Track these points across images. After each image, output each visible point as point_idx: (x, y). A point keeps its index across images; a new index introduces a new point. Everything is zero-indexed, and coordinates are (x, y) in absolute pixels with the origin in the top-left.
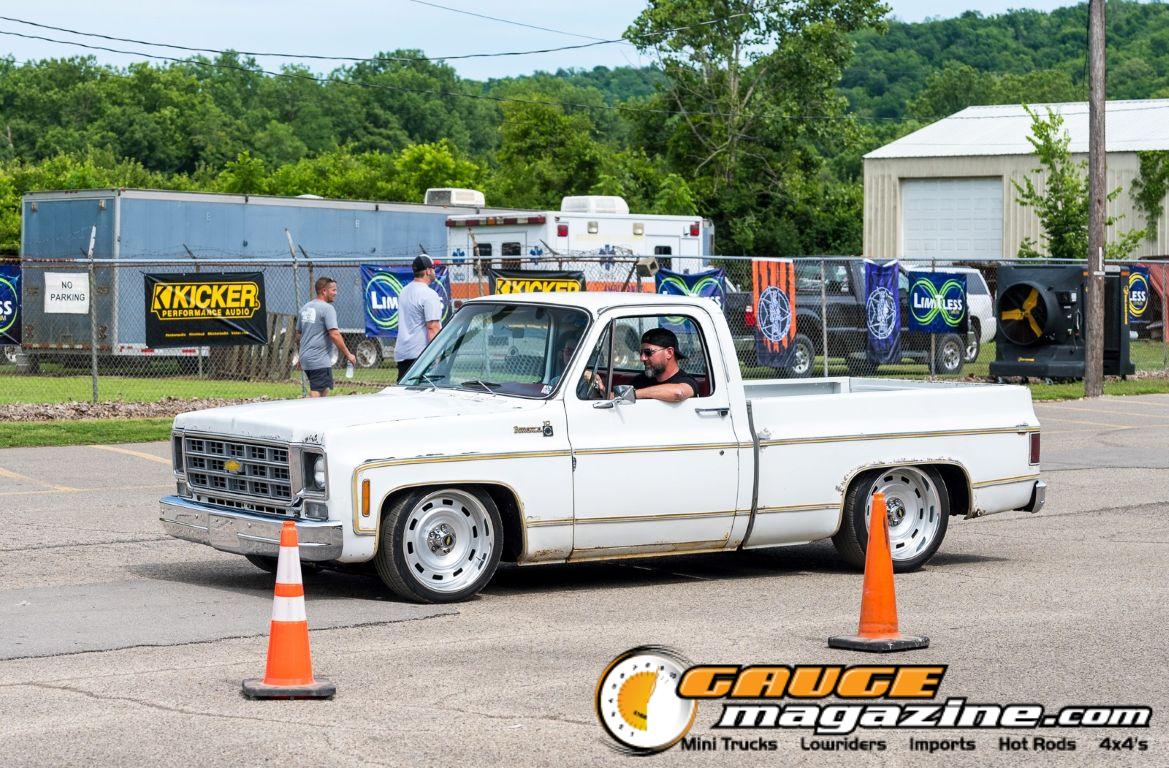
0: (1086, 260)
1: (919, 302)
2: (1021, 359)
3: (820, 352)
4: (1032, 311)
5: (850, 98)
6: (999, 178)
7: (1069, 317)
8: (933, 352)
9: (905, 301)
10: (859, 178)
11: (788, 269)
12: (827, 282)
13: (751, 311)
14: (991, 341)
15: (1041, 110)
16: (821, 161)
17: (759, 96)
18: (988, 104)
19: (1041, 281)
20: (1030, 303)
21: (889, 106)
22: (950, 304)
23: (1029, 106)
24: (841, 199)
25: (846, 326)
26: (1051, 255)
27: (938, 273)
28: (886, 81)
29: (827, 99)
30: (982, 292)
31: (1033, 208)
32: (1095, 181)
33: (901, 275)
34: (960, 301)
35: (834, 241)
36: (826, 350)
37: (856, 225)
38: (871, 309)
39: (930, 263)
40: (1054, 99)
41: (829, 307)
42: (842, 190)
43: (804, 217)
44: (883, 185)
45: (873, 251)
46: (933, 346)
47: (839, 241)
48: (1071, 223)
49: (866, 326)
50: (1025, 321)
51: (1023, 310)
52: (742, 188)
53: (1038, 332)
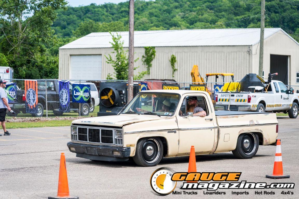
0: (128, 80)
1: (76, 93)
2: (107, 111)
3: (45, 109)
4: (111, 96)
5: (56, 30)
6: (101, 55)
7: (122, 98)
8: (80, 109)
9: (71, 93)
10: (57, 55)
11: (35, 83)
12: (47, 87)
13: (24, 96)
14: (98, 105)
15: (115, 34)
16: (46, 49)
17: (28, 30)
18: (98, 32)
19: (113, 87)
20: (110, 94)
21: (67, 33)
22: (85, 94)
23: (111, 33)
24: (52, 61)
25: (53, 101)
26: (117, 79)
27: (81, 84)
28: (67, 25)
29: (48, 30)
30: (95, 90)
31: (111, 64)
32: (131, 56)
33: (70, 85)
34: (88, 93)
35: (50, 74)
36: (47, 108)
37: (57, 69)
38: (61, 95)
39: (79, 81)
40: (119, 30)
41: (48, 95)
42: (52, 59)
43: (40, 67)
44: (65, 57)
45: (62, 77)
46: (80, 107)
47: (51, 74)
48: (123, 69)
49: (59, 101)
50: (109, 99)
51: (108, 96)
52: (22, 58)
53: (112, 103)
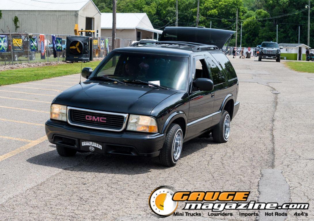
2: (75, 57)
4: (78, 47)
7: (86, 48)
50: (76, 49)
51: (75, 47)
53: (79, 52)
